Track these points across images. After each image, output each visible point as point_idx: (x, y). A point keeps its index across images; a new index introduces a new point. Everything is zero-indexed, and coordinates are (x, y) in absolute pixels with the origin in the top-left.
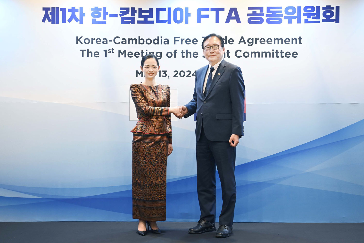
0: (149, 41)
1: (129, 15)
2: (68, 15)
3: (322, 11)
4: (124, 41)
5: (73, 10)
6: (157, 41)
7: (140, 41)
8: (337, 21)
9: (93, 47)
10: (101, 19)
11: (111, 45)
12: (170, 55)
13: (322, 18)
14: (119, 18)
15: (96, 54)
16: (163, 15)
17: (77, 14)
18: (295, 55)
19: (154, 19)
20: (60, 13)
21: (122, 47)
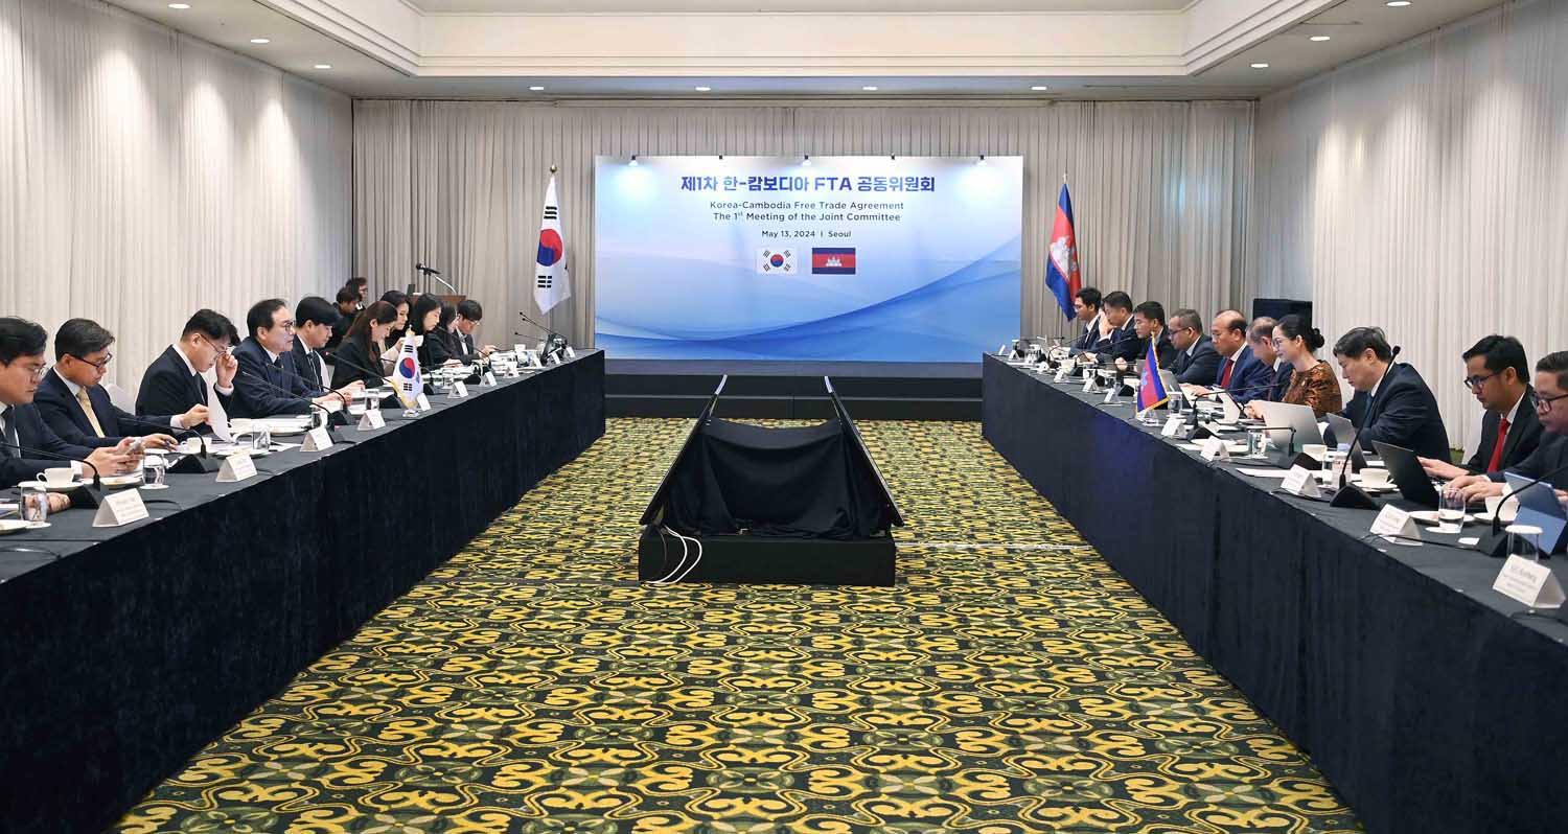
0: (773, 206)
1: (756, 183)
2: (704, 183)
3: (920, 181)
4: (752, 206)
5: (708, 179)
6: (780, 206)
7: (766, 205)
8: (933, 189)
9: (724, 211)
10: (732, 187)
11: (740, 209)
12: (791, 218)
13: (920, 187)
14: (747, 186)
15: (728, 217)
16: (786, 184)
17: (712, 183)
18: (897, 218)
19: (778, 186)
20: (697, 181)
21: (750, 211)
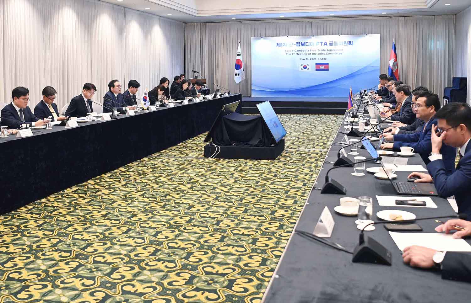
0: (304, 51)
1: (299, 44)
2: (283, 44)
3: (348, 42)
4: (297, 51)
5: (284, 43)
6: (306, 51)
7: (301, 51)
8: (352, 45)
9: (289, 53)
10: (291, 45)
11: (294, 52)
12: (309, 54)
13: (348, 44)
14: (296, 45)
15: (290, 54)
16: (307, 44)
17: (285, 44)
18: (341, 54)
19: (305, 45)
20: (281, 44)
21: (297, 52)
